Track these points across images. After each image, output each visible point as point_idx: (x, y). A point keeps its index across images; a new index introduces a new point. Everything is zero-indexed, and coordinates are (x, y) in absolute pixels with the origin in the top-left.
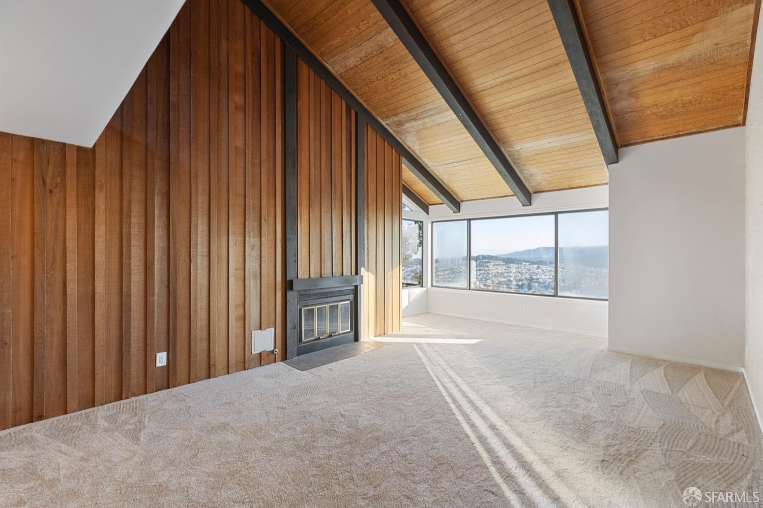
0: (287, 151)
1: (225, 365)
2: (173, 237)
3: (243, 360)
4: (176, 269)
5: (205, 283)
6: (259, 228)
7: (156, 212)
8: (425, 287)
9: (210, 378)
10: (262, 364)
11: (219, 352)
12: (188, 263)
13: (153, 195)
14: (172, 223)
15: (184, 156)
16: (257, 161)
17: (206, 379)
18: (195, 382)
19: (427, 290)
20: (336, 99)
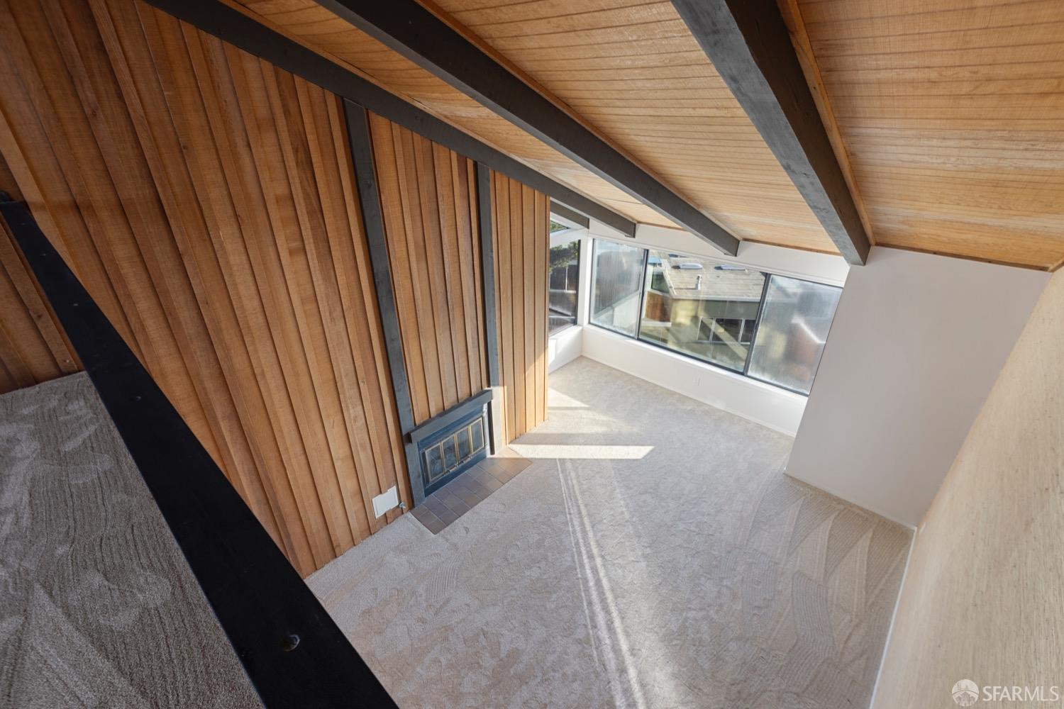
0: (377, 280)
1: (350, 539)
2: (257, 454)
3: (367, 527)
4: (271, 485)
5: (308, 480)
6: (358, 395)
7: (228, 439)
8: (580, 325)
9: (336, 557)
10: (389, 521)
11: (340, 533)
12: (284, 473)
13: (217, 423)
14: (251, 442)
15: (239, 360)
16: (338, 312)
17: (332, 559)
18: (323, 567)
19: (582, 330)
20: (441, 152)
